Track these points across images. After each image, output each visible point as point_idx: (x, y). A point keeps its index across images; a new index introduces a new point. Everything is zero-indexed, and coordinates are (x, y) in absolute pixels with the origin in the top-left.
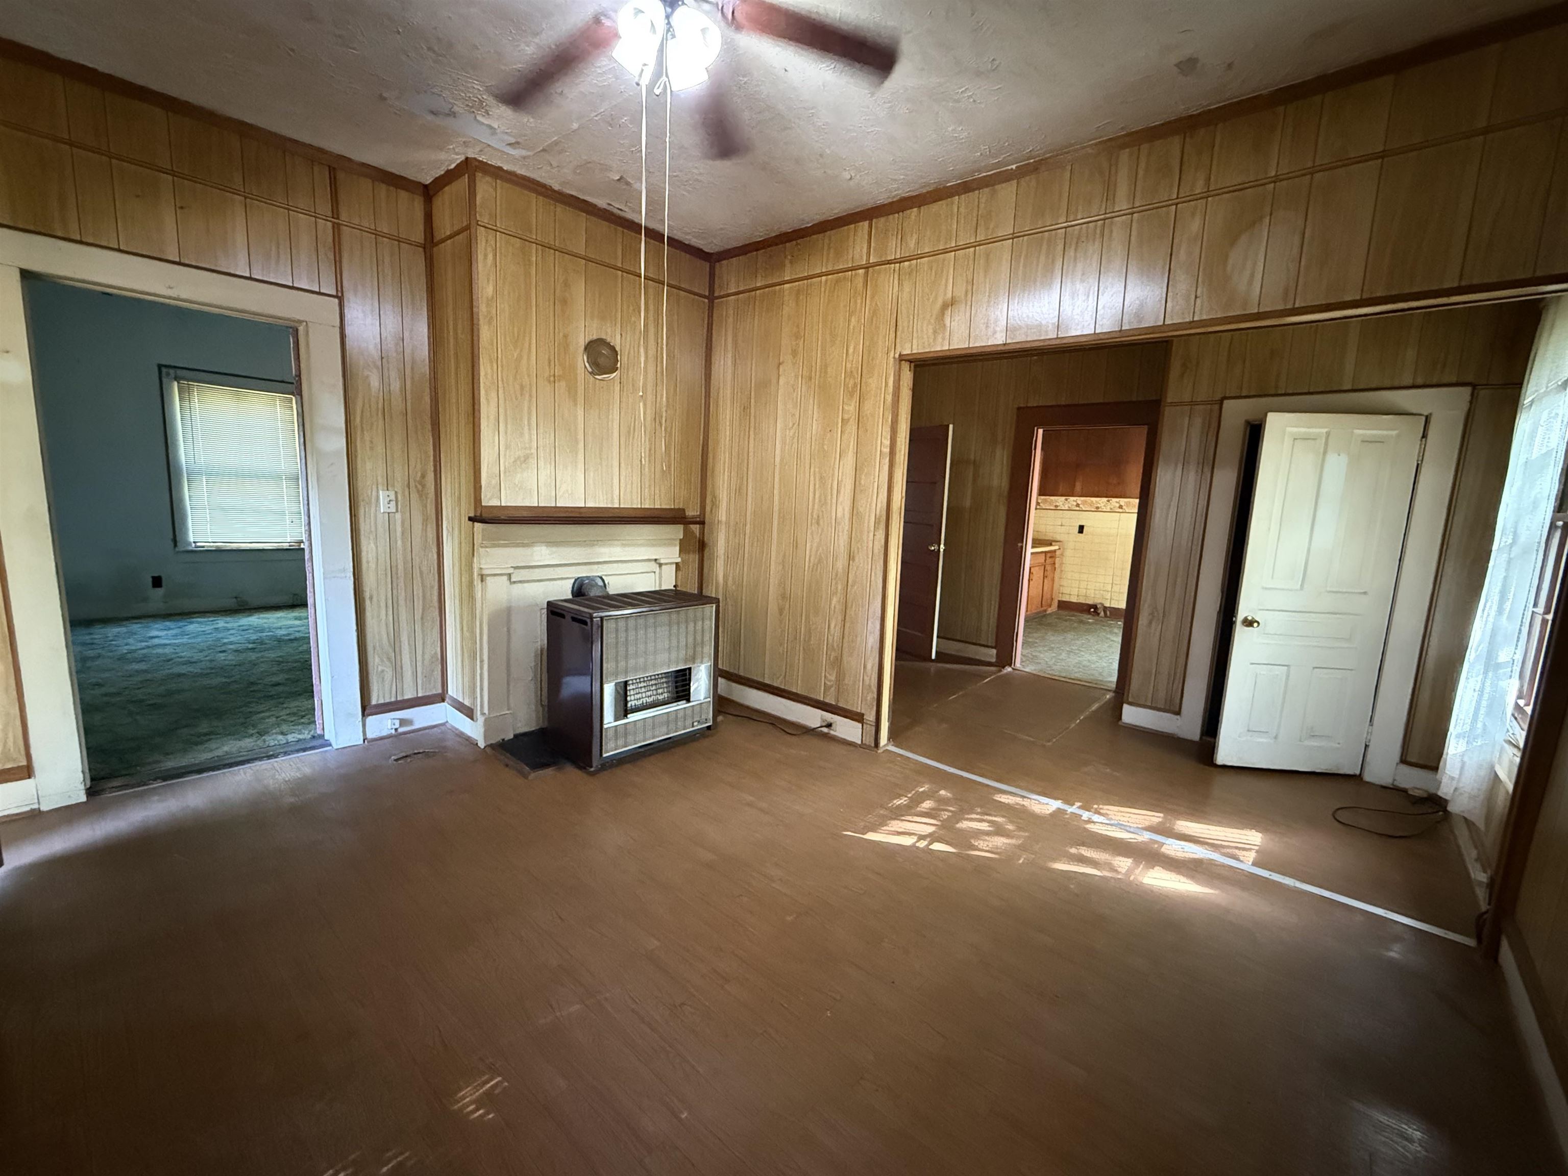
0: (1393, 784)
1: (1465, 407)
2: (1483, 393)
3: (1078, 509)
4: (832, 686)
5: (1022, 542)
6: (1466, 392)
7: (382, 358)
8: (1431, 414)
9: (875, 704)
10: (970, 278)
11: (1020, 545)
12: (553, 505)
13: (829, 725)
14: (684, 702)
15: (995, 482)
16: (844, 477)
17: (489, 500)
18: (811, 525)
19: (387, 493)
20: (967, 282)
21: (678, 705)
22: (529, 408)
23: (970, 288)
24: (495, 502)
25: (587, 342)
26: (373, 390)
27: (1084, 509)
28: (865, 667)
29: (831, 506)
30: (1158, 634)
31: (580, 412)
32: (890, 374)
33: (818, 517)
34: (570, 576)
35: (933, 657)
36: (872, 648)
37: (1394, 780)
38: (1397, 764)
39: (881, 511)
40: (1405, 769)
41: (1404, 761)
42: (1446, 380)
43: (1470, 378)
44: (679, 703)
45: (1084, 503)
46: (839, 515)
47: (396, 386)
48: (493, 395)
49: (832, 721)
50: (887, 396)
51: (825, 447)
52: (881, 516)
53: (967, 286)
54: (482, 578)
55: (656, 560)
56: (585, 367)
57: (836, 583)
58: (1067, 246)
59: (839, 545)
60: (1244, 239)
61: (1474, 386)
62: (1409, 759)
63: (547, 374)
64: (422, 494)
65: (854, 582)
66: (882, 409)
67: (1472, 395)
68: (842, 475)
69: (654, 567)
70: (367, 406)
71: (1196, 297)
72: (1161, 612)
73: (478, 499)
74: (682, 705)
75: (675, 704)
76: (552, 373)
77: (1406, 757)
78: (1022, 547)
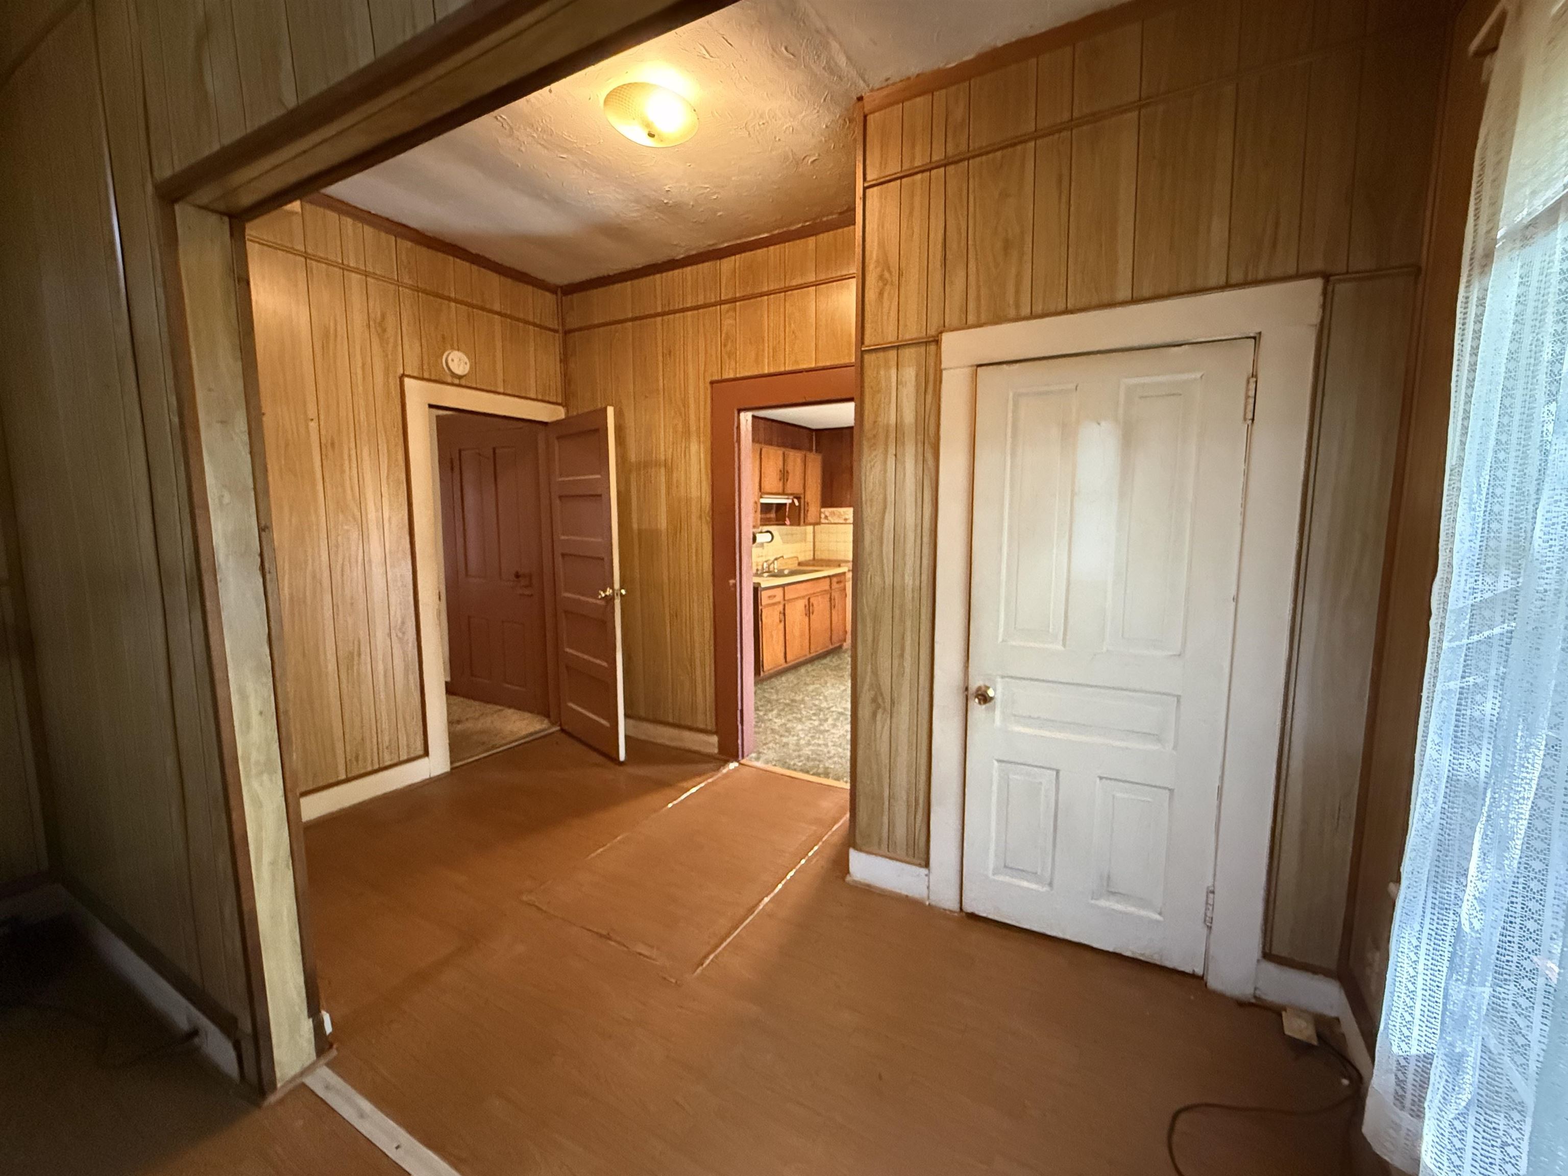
0: (1255, 997)
1: (1314, 316)
2: (1343, 289)
3: (827, 521)
5: (735, 578)
6: (1316, 285)
8: (1260, 333)
11: (732, 582)
15: (694, 493)
27: (832, 521)
30: (886, 734)
35: (622, 756)
37: (1256, 989)
38: (1258, 961)
40: (1271, 968)
41: (1268, 955)
42: (1277, 272)
43: (1319, 265)
45: (833, 514)
61: (1327, 277)
62: (1276, 950)
67: (1325, 293)
72: (888, 700)
77: (1270, 950)
78: (735, 585)
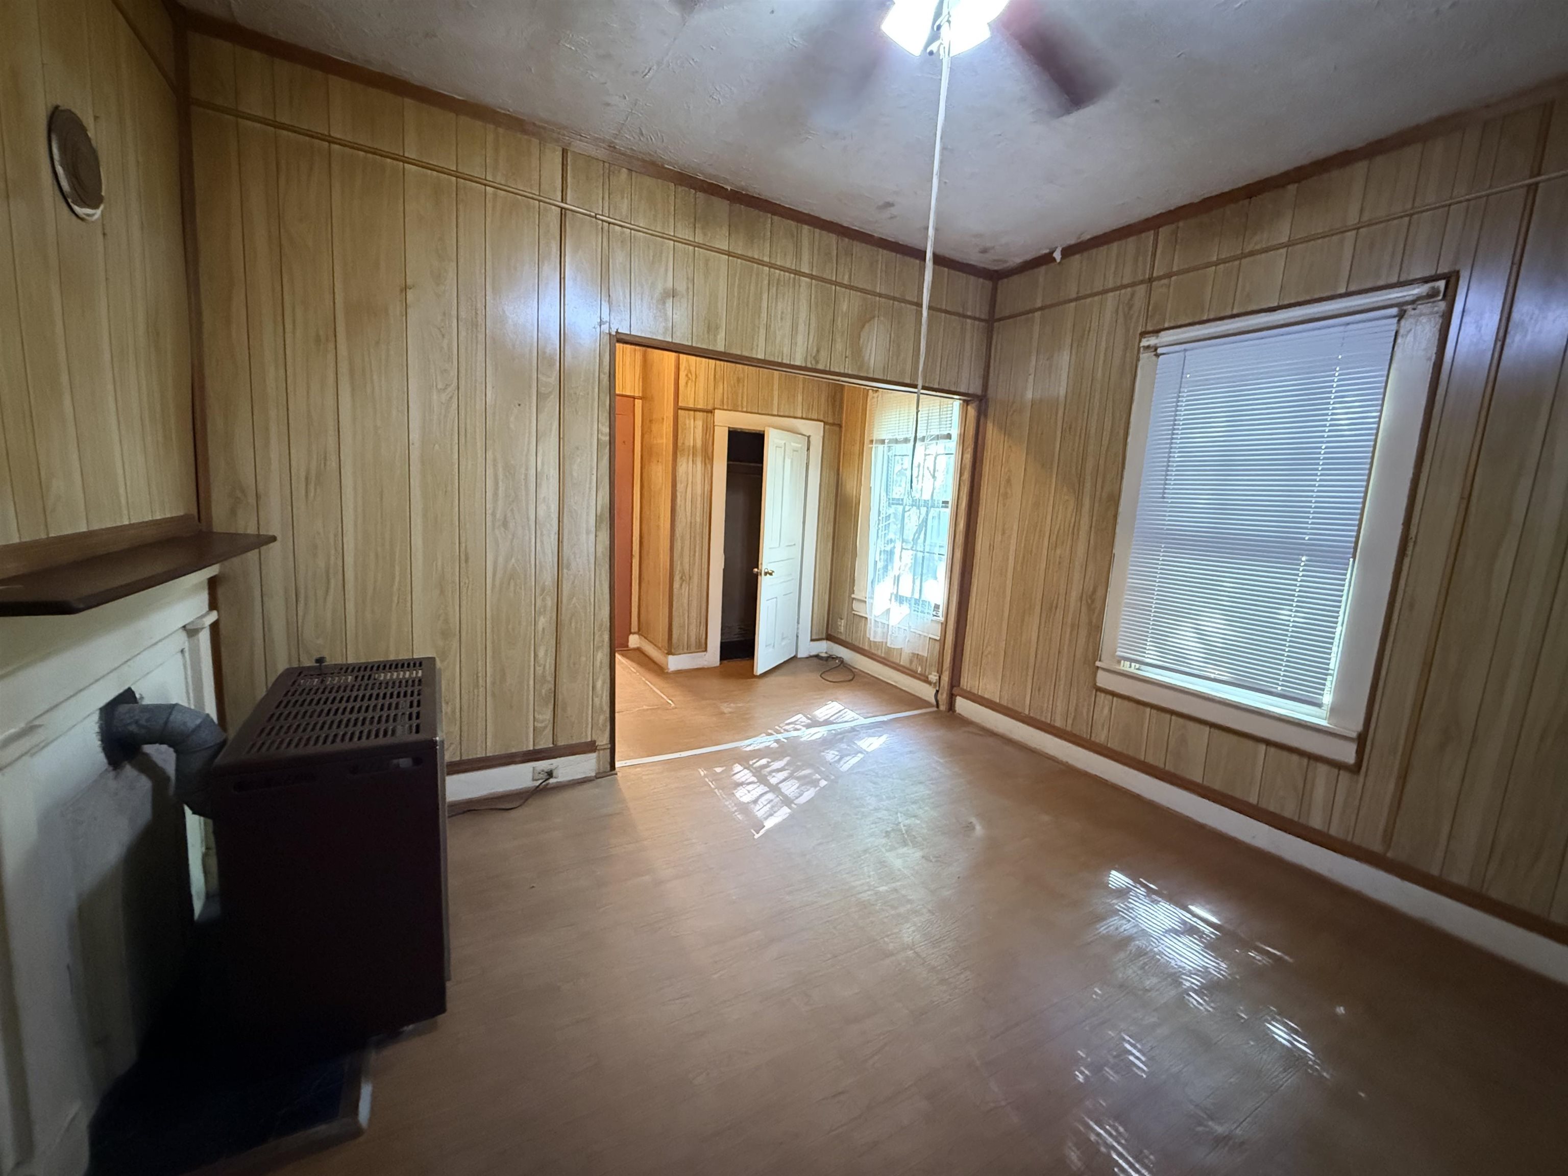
0: (809, 655)
1: (823, 435)
2: (830, 429)
4: (545, 727)
6: (823, 424)
8: (810, 435)
9: (608, 724)
10: (691, 276)
13: (550, 774)
16: (546, 466)
18: (493, 529)
20: (688, 279)
23: (690, 286)
28: (594, 688)
29: (527, 504)
30: (687, 594)
32: (605, 352)
33: (505, 518)
36: (601, 663)
37: (809, 652)
39: (602, 508)
40: (813, 644)
42: (814, 417)
43: (824, 418)
46: (541, 512)
49: (552, 767)
50: (602, 376)
51: (512, 426)
52: (602, 514)
53: (687, 283)
55: (185, 626)
57: (544, 600)
58: (771, 286)
59: (544, 553)
60: (867, 326)
62: (813, 638)
65: (571, 597)
66: (596, 390)
67: (826, 428)
68: (543, 464)
69: (182, 640)
71: (846, 357)
72: (688, 577)
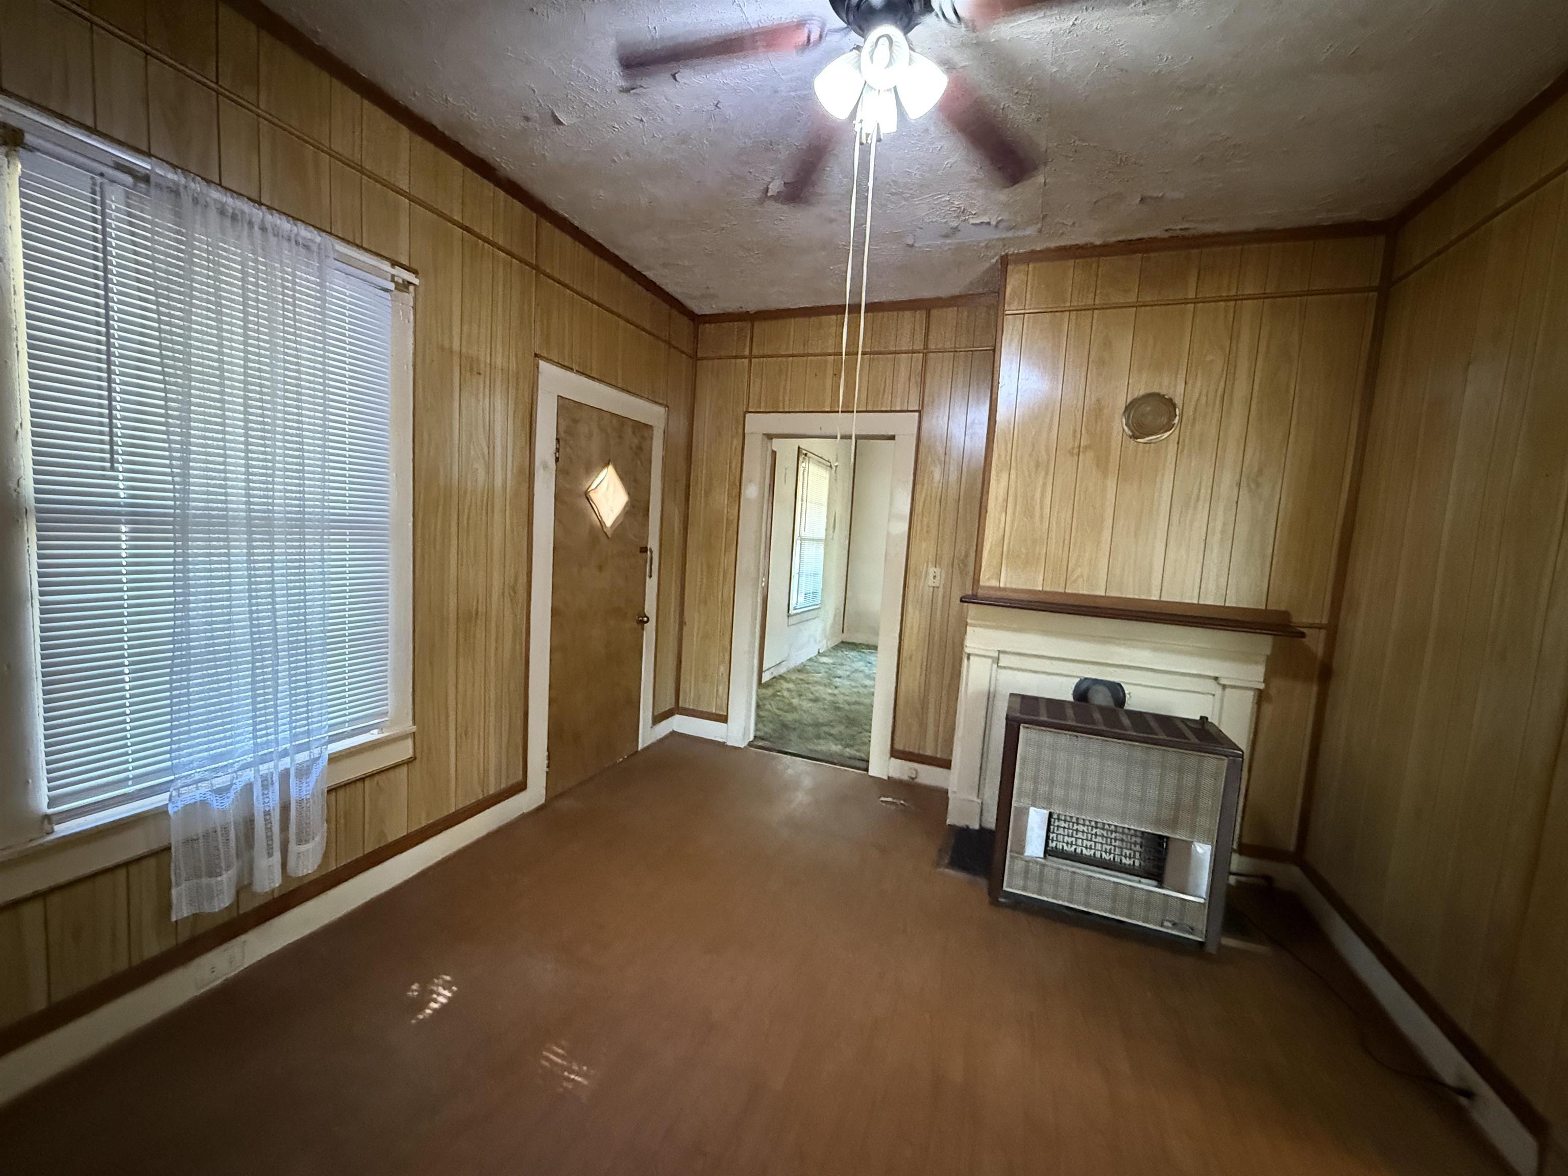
7: (946, 454)
12: (1061, 590)
13: (1469, 1094)
14: (1155, 883)
17: (987, 580)
19: (935, 570)
21: (1140, 882)
22: (1044, 485)
24: (994, 583)
25: (1129, 401)
26: (935, 485)
31: (1111, 484)
34: (1075, 674)
44: (1143, 880)
47: (953, 477)
48: (1005, 476)
54: (969, 656)
55: (1216, 679)
56: (1124, 430)
63: (1070, 447)
64: (963, 572)
69: (1211, 686)
70: (929, 499)
73: (976, 580)
74: (1147, 885)
75: (1137, 879)
76: (1077, 444)
